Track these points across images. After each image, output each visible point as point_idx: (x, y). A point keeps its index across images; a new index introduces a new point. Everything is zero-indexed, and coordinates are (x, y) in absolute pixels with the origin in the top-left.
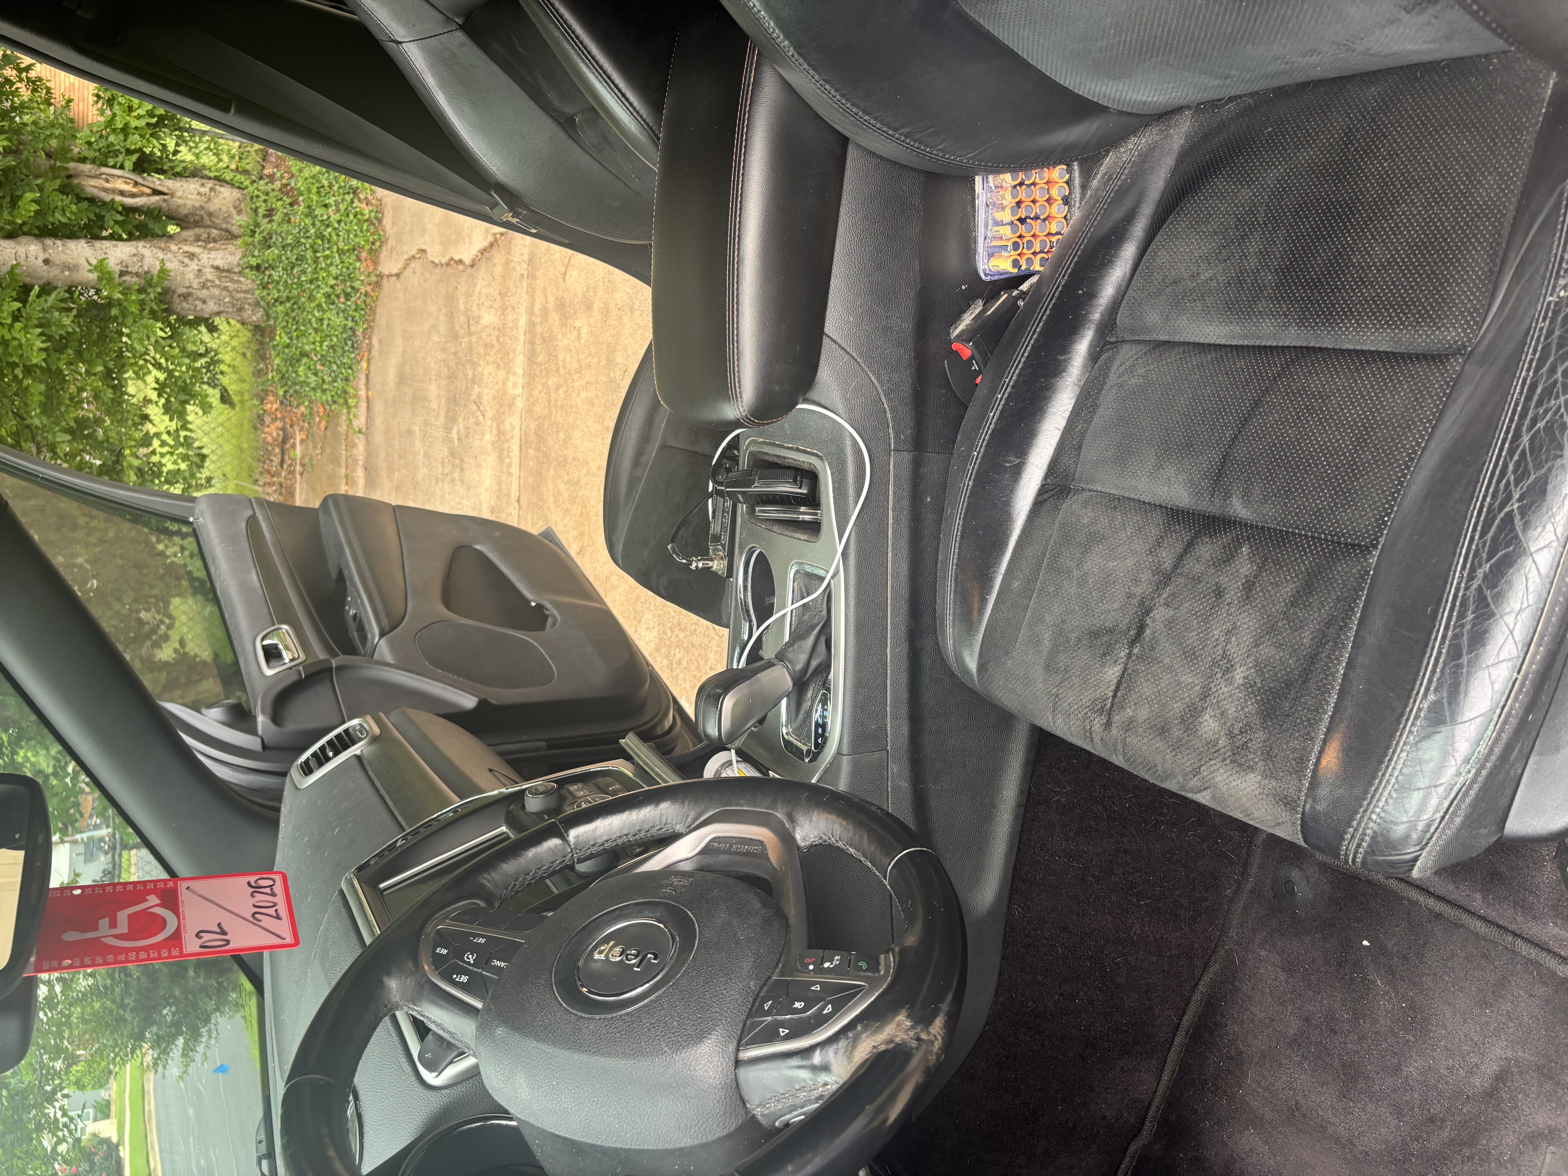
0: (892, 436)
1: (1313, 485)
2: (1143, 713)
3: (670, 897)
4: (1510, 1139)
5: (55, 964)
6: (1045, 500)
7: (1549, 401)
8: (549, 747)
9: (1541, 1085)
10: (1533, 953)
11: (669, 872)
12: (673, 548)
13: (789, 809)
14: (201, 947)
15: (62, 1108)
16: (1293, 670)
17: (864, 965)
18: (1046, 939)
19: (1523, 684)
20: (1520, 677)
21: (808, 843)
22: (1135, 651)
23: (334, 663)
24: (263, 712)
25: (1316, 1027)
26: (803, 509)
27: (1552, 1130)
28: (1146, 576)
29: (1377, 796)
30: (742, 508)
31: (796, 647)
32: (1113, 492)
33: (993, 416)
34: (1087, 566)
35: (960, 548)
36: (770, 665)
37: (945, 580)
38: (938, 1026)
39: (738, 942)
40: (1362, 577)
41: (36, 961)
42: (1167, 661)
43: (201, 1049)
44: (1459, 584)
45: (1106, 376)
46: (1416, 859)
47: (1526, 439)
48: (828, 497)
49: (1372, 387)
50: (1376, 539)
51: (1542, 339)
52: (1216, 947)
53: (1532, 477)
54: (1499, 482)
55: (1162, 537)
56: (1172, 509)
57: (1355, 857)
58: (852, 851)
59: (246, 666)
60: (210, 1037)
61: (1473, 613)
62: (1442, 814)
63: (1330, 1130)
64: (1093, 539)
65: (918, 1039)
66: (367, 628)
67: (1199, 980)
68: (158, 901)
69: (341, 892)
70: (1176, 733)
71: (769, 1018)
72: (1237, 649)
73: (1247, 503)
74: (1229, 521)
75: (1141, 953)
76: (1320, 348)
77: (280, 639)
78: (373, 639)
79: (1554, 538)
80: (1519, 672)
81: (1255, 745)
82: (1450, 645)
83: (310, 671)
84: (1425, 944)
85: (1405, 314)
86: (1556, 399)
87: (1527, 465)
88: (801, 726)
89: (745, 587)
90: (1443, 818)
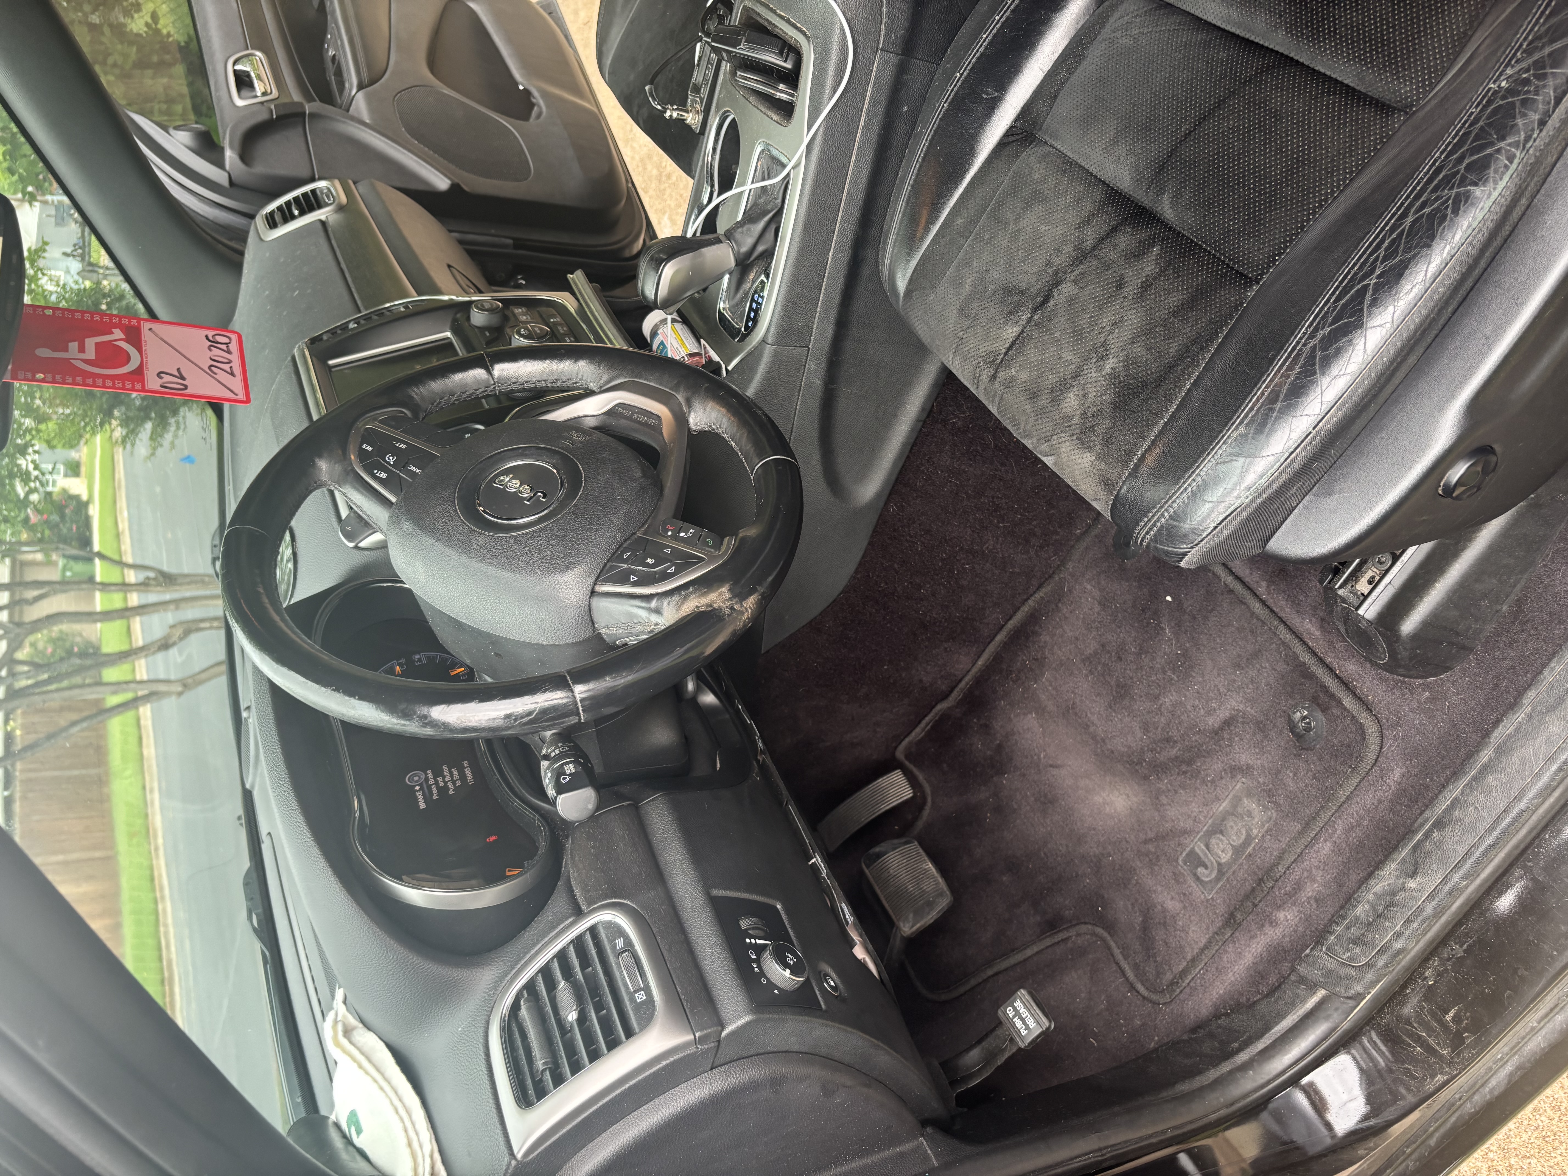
0: (883, 33)
1: (1234, 204)
2: (1024, 376)
3: (567, 448)
4: (1218, 766)
5: (29, 375)
6: (1009, 143)
7: (1443, 190)
8: (516, 246)
9: (1254, 734)
10: (1288, 637)
11: (574, 424)
12: (650, 89)
13: (689, 394)
14: (162, 386)
15: (33, 462)
16: (1153, 373)
17: (710, 542)
18: (911, 537)
19: (1315, 438)
20: (1314, 432)
21: (698, 428)
22: (1036, 317)
23: (308, 108)
24: (232, 147)
25: (1109, 652)
26: (782, 86)
27: (1249, 767)
28: (1068, 249)
29: (1174, 498)
30: (726, 66)
31: (745, 228)
32: (1069, 154)
33: (986, 37)
34: (1023, 223)
35: (919, 170)
36: (718, 241)
37: (898, 199)
38: (751, 602)
39: (614, 500)
40: (1236, 307)
41: (12, 370)
42: (1058, 334)
43: (169, 437)
44: (1301, 338)
45: (1103, 25)
46: (1185, 554)
47: (1410, 219)
48: (806, 84)
49: (1321, 120)
50: (1261, 275)
51: (1467, 125)
52: (1053, 573)
53: (1398, 258)
54: (1371, 254)
55: (1093, 215)
56: (1112, 188)
57: (1142, 540)
58: (733, 444)
59: (217, 90)
60: (178, 428)
61: (1300, 368)
62: (1215, 525)
63: (1092, 729)
64: (1037, 197)
65: (732, 608)
66: (345, 75)
67: (1031, 595)
68: (122, 336)
69: (293, 359)
70: (1043, 401)
71: (625, 566)
72: (1117, 340)
73: (1174, 206)
74: (1154, 217)
75: (988, 564)
76: (1297, 61)
77: (252, 64)
78: (351, 90)
79: (1390, 320)
80: (1314, 428)
81: (1100, 430)
82: (1272, 390)
83: (282, 112)
84: (1212, 610)
85: (1377, 52)
86: (1449, 190)
87: (1399, 245)
88: (737, 305)
89: (714, 150)
90: (1216, 528)
